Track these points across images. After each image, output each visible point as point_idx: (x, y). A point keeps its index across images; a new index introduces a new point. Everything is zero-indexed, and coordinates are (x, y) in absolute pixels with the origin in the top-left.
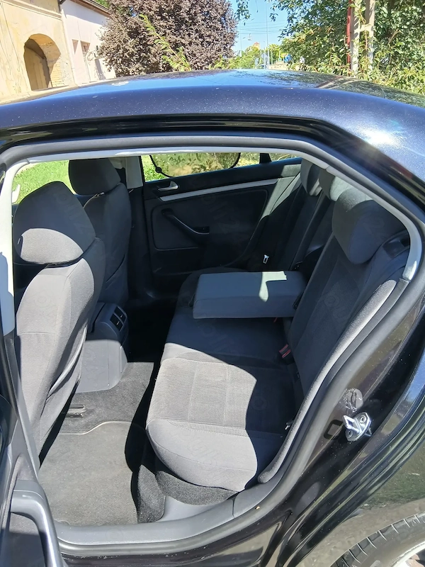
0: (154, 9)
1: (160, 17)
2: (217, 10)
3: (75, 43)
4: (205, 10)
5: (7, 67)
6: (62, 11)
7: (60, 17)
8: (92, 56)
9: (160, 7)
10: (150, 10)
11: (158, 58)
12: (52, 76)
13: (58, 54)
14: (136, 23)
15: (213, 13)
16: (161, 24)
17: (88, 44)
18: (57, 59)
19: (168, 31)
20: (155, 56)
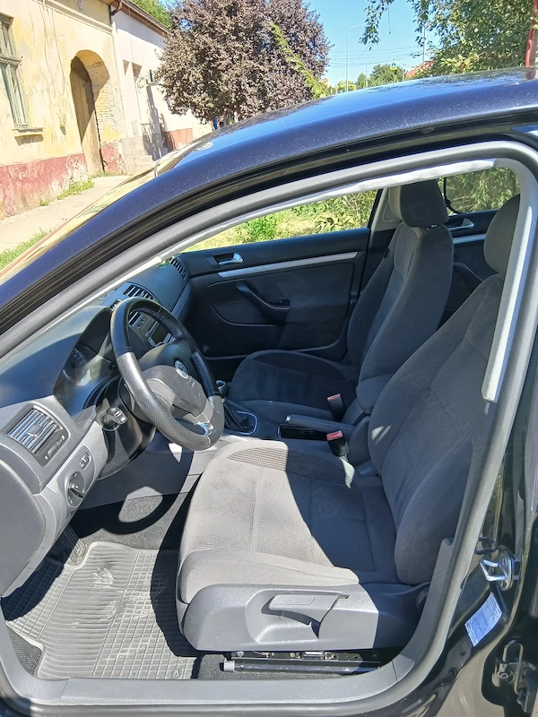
0: (228, 26)
1: (235, 37)
2: (305, 32)
3: (126, 64)
4: (292, 31)
5: (52, 88)
6: (114, 25)
7: (111, 31)
8: (143, 82)
9: (236, 26)
10: (224, 28)
11: (230, 87)
12: (97, 104)
13: (106, 77)
14: (205, 43)
15: (301, 36)
16: (237, 45)
17: (139, 67)
18: (105, 83)
19: (244, 55)
20: (227, 85)
